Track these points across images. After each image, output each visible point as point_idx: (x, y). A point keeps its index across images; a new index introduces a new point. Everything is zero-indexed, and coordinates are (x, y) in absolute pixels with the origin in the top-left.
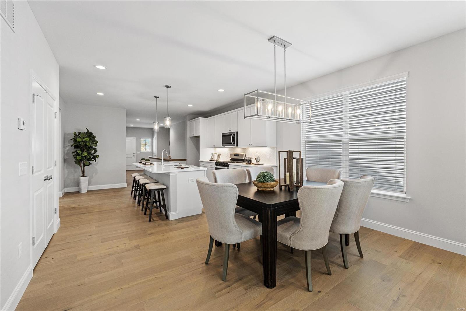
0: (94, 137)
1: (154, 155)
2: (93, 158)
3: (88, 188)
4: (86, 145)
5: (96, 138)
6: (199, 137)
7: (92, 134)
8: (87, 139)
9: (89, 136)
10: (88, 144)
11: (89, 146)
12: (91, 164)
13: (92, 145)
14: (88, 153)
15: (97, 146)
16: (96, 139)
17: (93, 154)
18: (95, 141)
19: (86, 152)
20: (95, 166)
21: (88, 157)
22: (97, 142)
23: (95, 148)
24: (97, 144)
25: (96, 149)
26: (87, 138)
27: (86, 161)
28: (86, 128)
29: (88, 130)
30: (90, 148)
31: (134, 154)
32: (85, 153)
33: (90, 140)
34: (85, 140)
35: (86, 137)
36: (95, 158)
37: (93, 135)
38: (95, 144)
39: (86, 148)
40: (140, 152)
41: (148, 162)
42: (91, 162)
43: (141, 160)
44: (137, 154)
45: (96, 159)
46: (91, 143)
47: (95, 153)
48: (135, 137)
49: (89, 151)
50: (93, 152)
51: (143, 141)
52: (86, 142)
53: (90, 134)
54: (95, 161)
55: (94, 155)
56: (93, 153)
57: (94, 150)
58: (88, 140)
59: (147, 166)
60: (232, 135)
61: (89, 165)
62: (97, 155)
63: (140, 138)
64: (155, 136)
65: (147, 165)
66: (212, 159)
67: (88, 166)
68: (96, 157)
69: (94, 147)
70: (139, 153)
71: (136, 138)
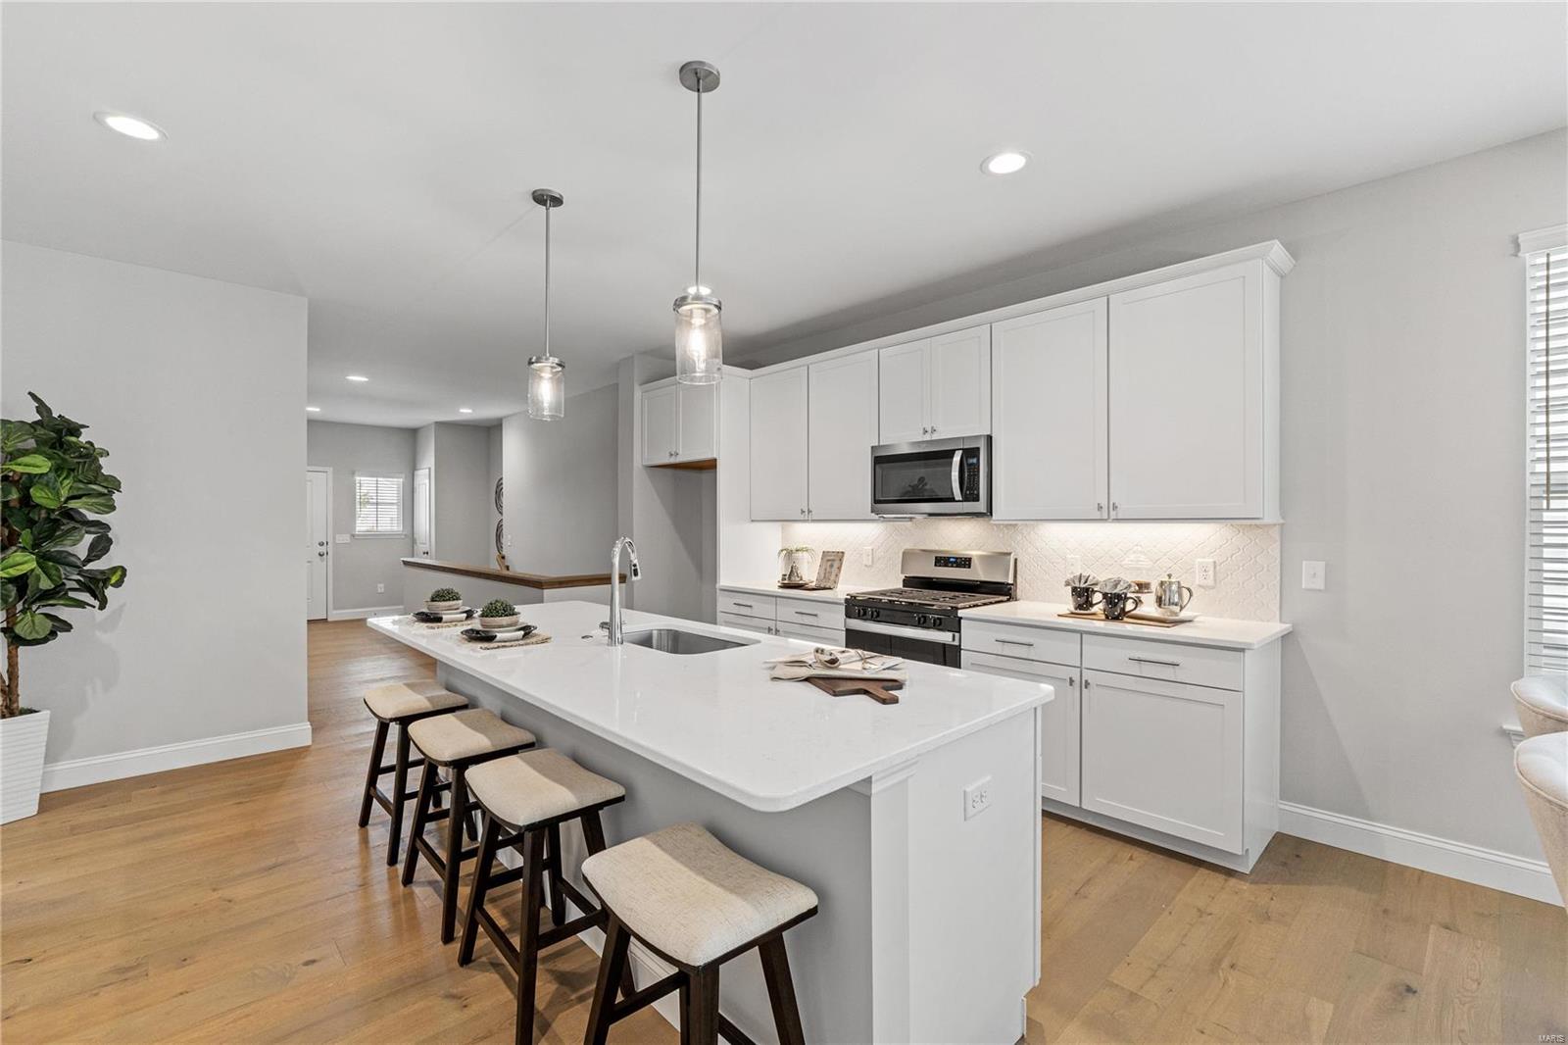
0: (90, 456)
1: (421, 548)
2: (84, 587)
3: (46, 777)
4: (26, 500)
5: (102, 461)
6: (710, 466)
7: (75, 430)
8: (40, 465)
9: (53, 447)
10: (38, 495)
11: (50, 511)
12: (67, 627)
13: (72, 504)
14: (44, 559)
15: (113, 508)
16: (107, 466)
17: (88, 560)
18: (97, 476)
19: (24, 549)
20: (98, 633)
21: (45, 584)
22: (113, 484)
23: (97, 524)
24: (116, 496)
25: (107, 527)
26: (39, 459)
27: (24, 611)
28: (30, 393)
29: (42, 408)
30: (66, 519)
31: (321, 544)
32: (19, 557)
33: (58, 469)
34: (20, 469)
35: (25, 453)
36: (97, 586)
37: (83, 439)
38: (102, 495)
39: (31, 523)
40: (353, 536)
41: (505, 620)
42: (64, 613)
43: (433, 600)
44: (335, 544)
45: (109, 592)
46: (64, 493)
47: (98, 557)
48: (326, 469)
49: (55, 545)
50: (81, 550)
51: (365, 484)
52: (26, 483)
53: (59, 432)
54: (102, 607)
55: (90, 566)
56: (83, 555)
57: (89, 539)
58: (45, 470)
59: (503, 655)
60: (954, 451)
61: (53, 634)
62: (114, 570)
63: (353, 473)
64: (428, 462)
65: (506, 643)
66: (796, 580)
67: (45, 640)
68: (106, 582)
69: (91, 516)
70: (344, 538)
71: (330, 470)
